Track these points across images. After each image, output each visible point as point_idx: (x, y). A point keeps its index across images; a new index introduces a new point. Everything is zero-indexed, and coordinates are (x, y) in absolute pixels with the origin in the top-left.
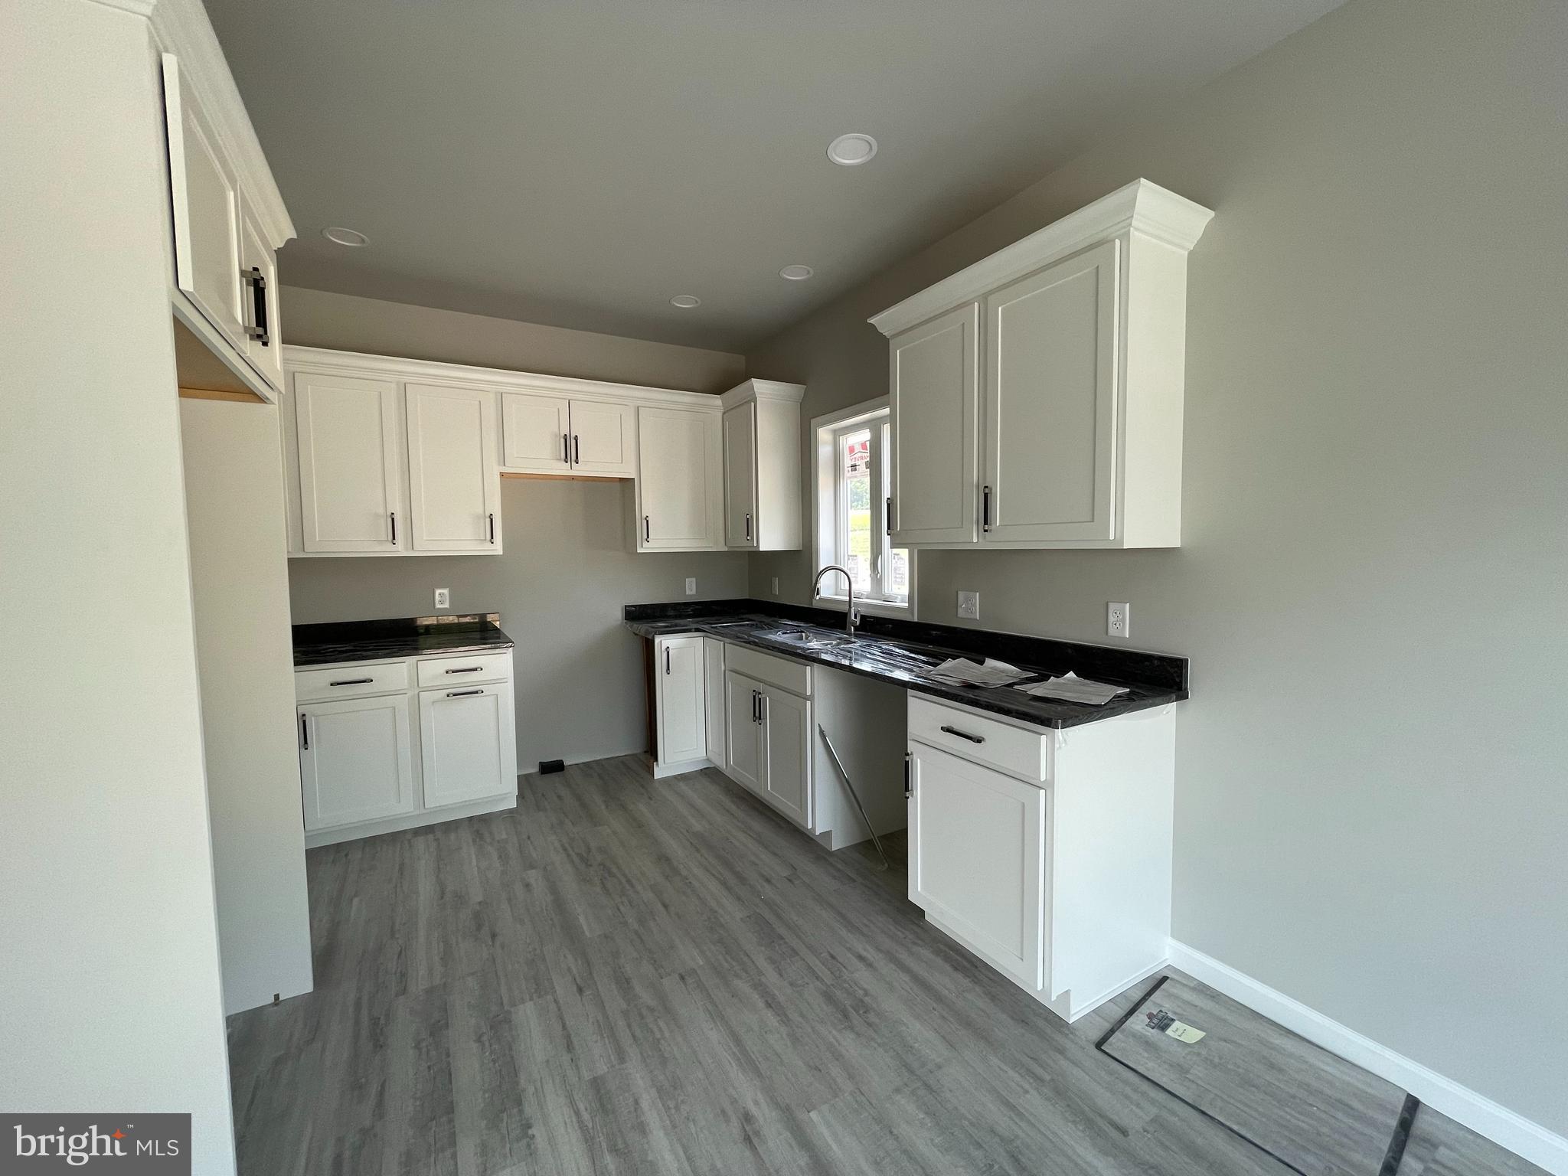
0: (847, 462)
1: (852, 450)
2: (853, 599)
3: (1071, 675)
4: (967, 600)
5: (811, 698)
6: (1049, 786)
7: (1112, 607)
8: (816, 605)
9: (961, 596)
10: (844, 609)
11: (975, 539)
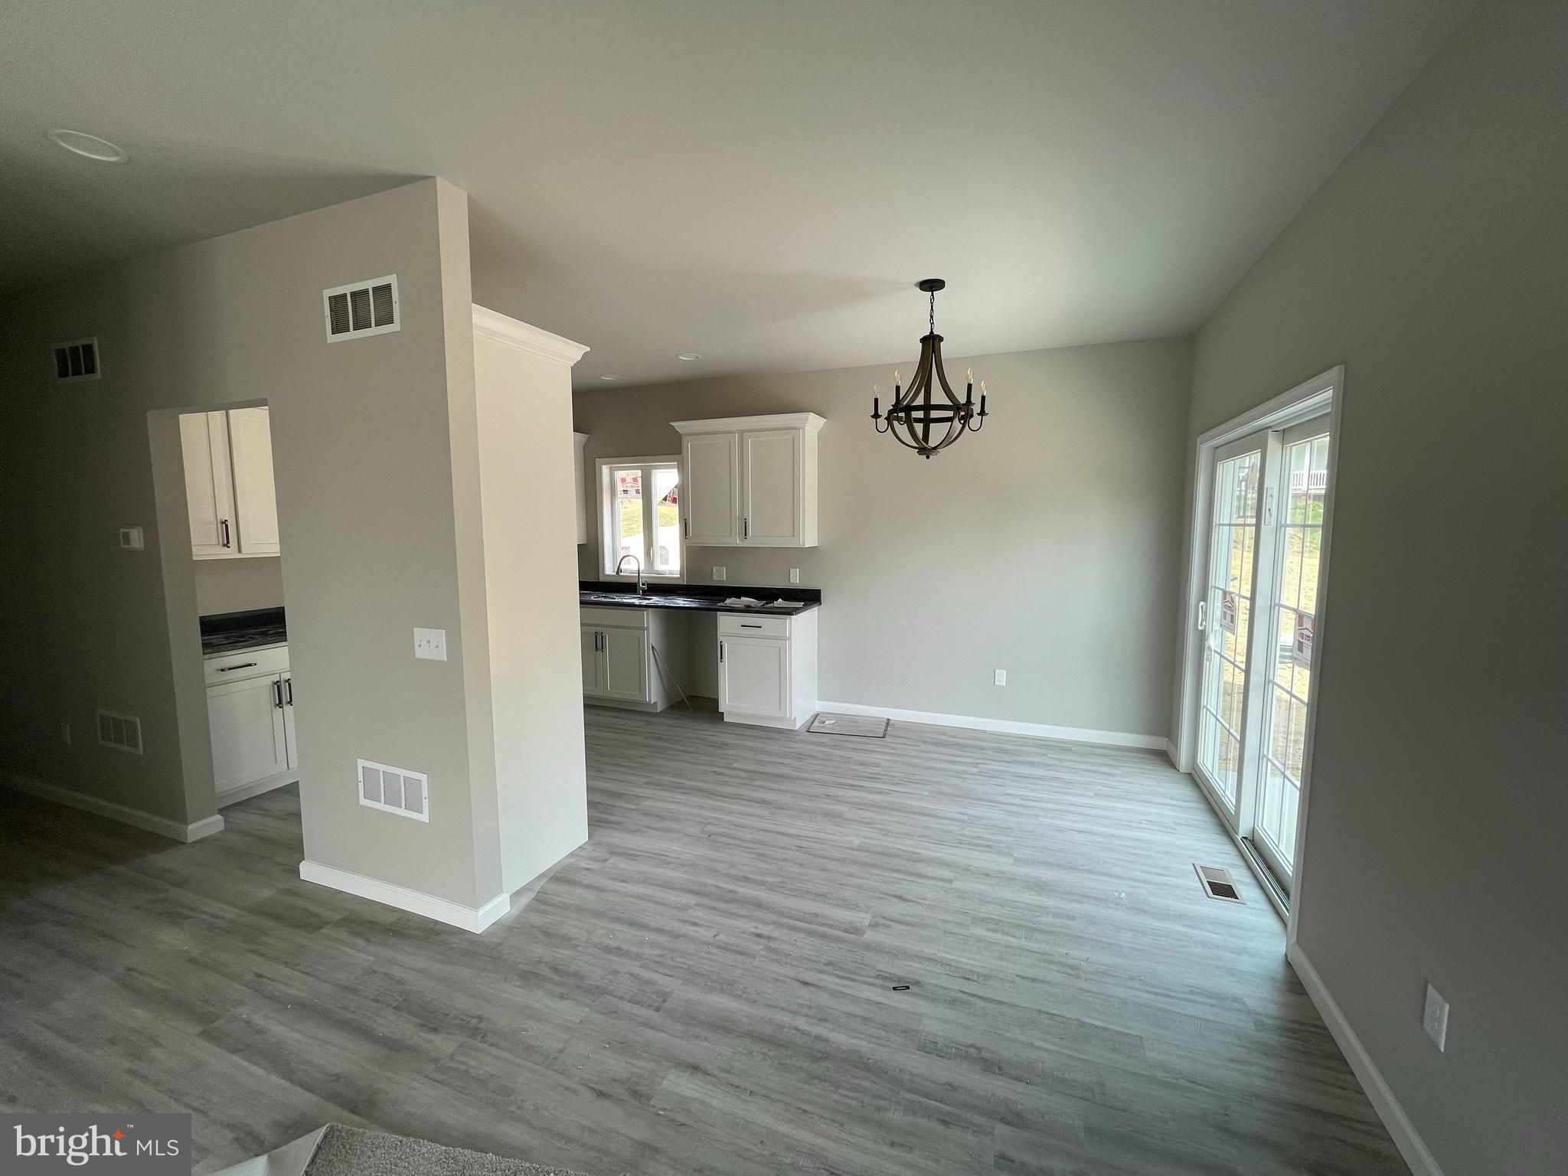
0: (620, 487)
1: (623, 480)
2: (641, 575)
3: (780, 600)
4: (718, 571)
5: (647, 629)
6: (790, 638)
7: (791, 570)
8: (602, 579)
9: (715, 569)
10: (636, 581)
11: (738, 542)
